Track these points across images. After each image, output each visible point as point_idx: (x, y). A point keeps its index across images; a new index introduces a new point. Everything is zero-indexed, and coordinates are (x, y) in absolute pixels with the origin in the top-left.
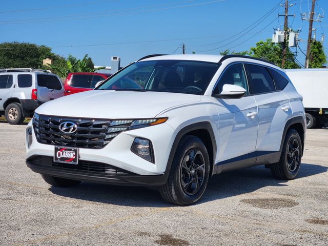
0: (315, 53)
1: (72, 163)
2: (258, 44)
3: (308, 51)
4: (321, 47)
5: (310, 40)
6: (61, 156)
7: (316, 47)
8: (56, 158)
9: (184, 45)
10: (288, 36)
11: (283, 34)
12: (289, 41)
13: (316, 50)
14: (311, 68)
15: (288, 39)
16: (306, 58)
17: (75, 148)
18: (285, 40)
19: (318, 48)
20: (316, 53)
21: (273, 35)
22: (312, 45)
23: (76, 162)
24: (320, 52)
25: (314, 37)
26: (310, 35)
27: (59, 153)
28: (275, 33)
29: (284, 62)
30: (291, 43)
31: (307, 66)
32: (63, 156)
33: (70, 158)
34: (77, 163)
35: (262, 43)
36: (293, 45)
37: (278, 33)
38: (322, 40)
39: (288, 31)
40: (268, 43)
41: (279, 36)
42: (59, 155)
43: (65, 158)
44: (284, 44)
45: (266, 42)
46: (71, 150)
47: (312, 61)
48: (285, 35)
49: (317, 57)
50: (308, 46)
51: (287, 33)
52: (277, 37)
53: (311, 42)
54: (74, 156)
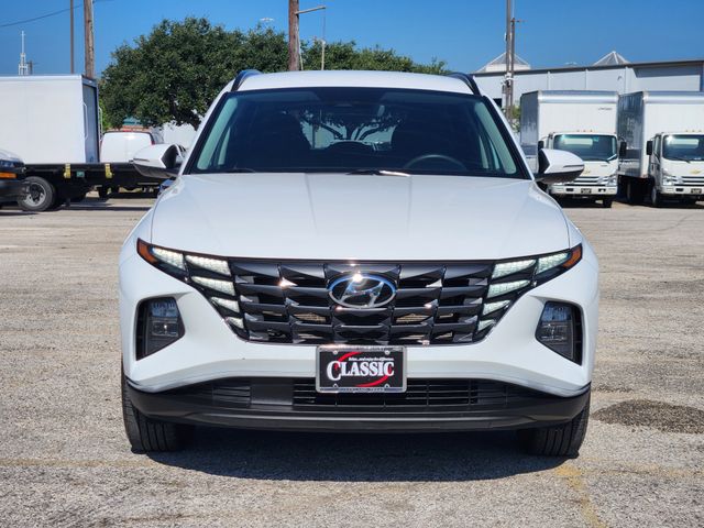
1: (385, 389)
6: (344, 373)
8: (325, 382)
17: (397, 348)
23: (401, 385)
27: (334, 365)
32: (350, 374)
33: (377, 378)
34: (404, 389)
42: (336, 371)
43: (360, 377)
46: (380, 354)
54: (390, 369)
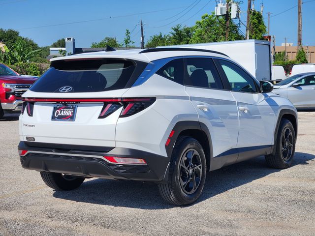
0: (254, 24)
2: (203, 18)
3: (248, 22)
4: (261, 17)
5: (250, 11)
7: (255, 17)
9: (142, 22)
10: (231, 7)
11: (225, 6)
12: (231, 13)
13: (256, 21)
14: (252, 39)
15: (231, 11)
16: (247, 29)
18: (227, 12)
19: (257, 18)
20: (256, 24)
21: (216, 8)
22: (251, 16)
24: (260, 22)
25: (253, 7)
26: (250, 6)
28: (217, 6)
29: (228, 34)
30: (233, 15)
31: (248, 38)
35: (207, 16)
36: (235, 17)
37: (220, 5)
38: (261, 10)
39: (230, 2)
40: (213, 16)
41: (221, 9)
44: (227, 16)
45: (211, 15)
47: (252, 32)
48: (228, 7)
49: (257, 28)
50: (248, 17)
51: (229, 5)
52: (219, 10)
53: (250, 13)
